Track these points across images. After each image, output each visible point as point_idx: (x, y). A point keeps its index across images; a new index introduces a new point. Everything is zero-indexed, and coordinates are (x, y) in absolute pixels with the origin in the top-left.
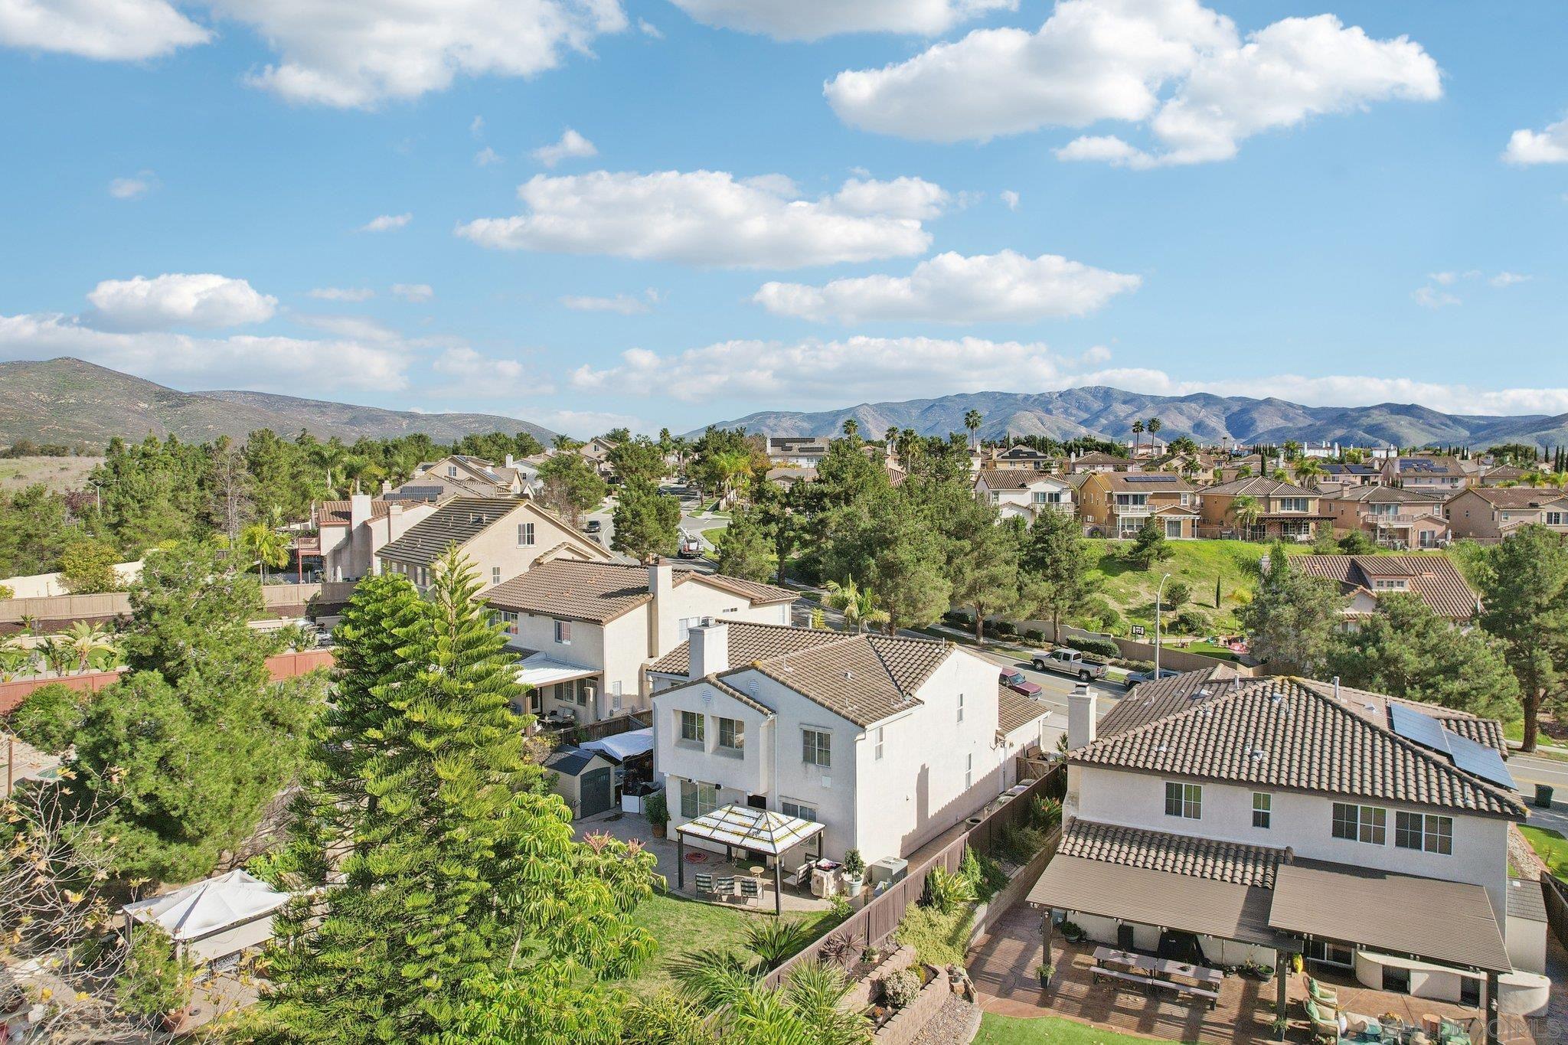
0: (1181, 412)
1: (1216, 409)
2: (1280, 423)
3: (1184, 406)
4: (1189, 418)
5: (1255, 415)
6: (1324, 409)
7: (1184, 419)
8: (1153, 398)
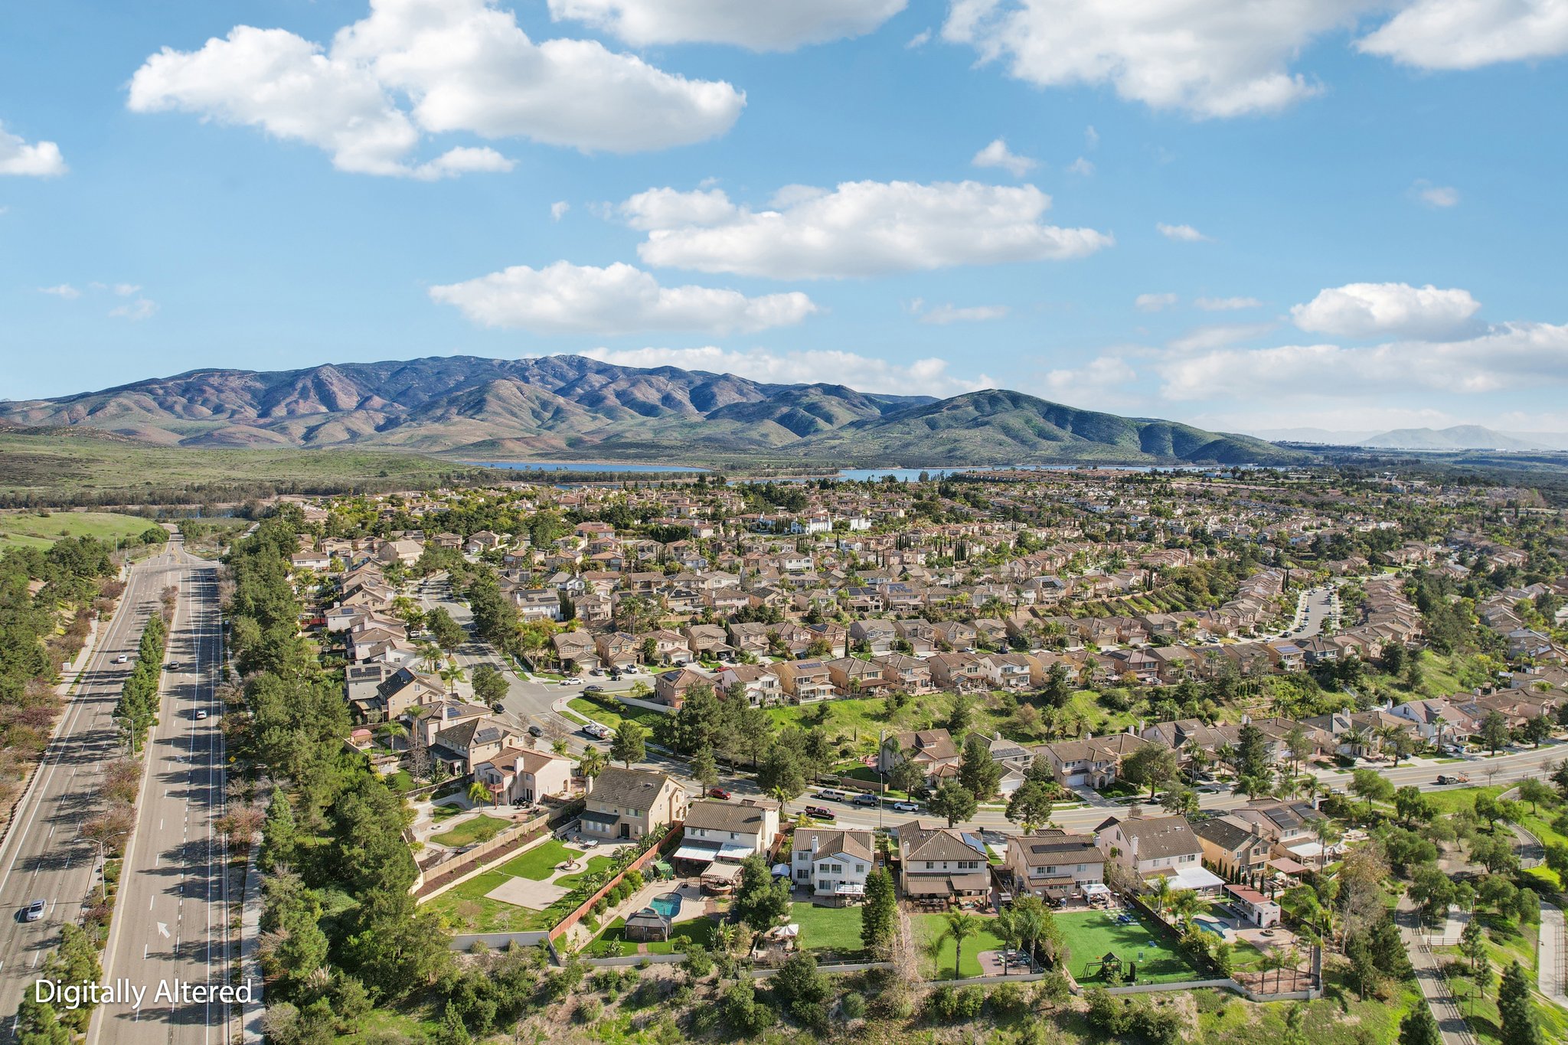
0: (651, 385)
1: (681, 382)
2: (737, 398)
3: (654, 379)
4: (659, 390)
5: (715, 390)
6: (771, 386)
7: (653, 391)
8: (624, 369)
